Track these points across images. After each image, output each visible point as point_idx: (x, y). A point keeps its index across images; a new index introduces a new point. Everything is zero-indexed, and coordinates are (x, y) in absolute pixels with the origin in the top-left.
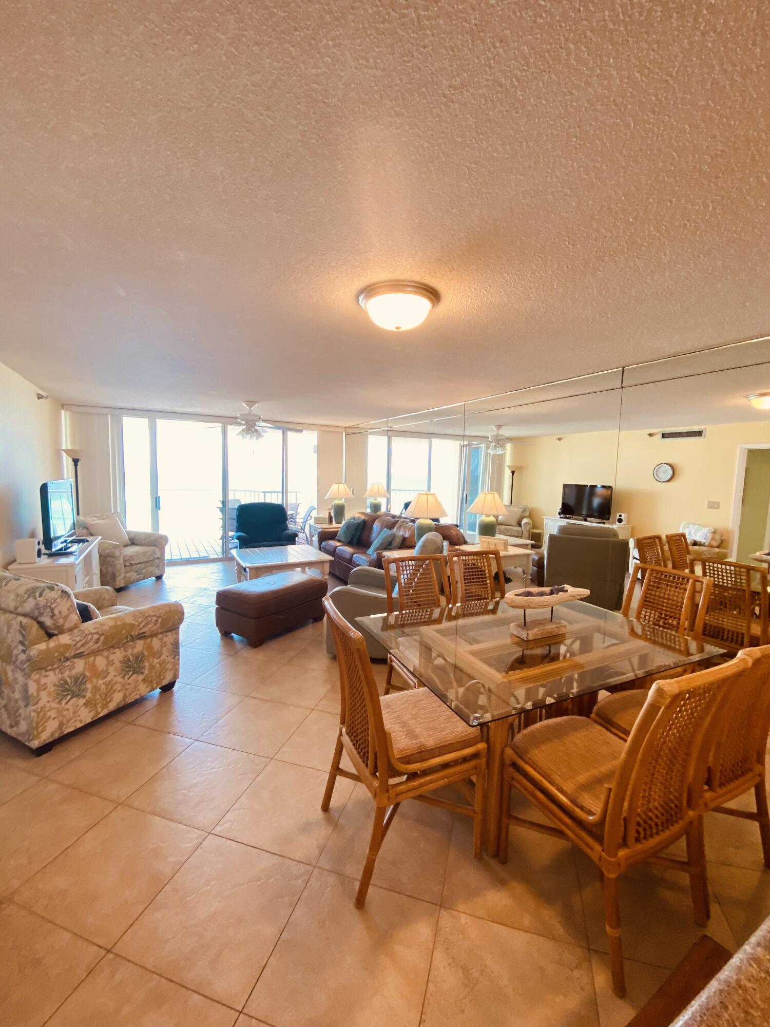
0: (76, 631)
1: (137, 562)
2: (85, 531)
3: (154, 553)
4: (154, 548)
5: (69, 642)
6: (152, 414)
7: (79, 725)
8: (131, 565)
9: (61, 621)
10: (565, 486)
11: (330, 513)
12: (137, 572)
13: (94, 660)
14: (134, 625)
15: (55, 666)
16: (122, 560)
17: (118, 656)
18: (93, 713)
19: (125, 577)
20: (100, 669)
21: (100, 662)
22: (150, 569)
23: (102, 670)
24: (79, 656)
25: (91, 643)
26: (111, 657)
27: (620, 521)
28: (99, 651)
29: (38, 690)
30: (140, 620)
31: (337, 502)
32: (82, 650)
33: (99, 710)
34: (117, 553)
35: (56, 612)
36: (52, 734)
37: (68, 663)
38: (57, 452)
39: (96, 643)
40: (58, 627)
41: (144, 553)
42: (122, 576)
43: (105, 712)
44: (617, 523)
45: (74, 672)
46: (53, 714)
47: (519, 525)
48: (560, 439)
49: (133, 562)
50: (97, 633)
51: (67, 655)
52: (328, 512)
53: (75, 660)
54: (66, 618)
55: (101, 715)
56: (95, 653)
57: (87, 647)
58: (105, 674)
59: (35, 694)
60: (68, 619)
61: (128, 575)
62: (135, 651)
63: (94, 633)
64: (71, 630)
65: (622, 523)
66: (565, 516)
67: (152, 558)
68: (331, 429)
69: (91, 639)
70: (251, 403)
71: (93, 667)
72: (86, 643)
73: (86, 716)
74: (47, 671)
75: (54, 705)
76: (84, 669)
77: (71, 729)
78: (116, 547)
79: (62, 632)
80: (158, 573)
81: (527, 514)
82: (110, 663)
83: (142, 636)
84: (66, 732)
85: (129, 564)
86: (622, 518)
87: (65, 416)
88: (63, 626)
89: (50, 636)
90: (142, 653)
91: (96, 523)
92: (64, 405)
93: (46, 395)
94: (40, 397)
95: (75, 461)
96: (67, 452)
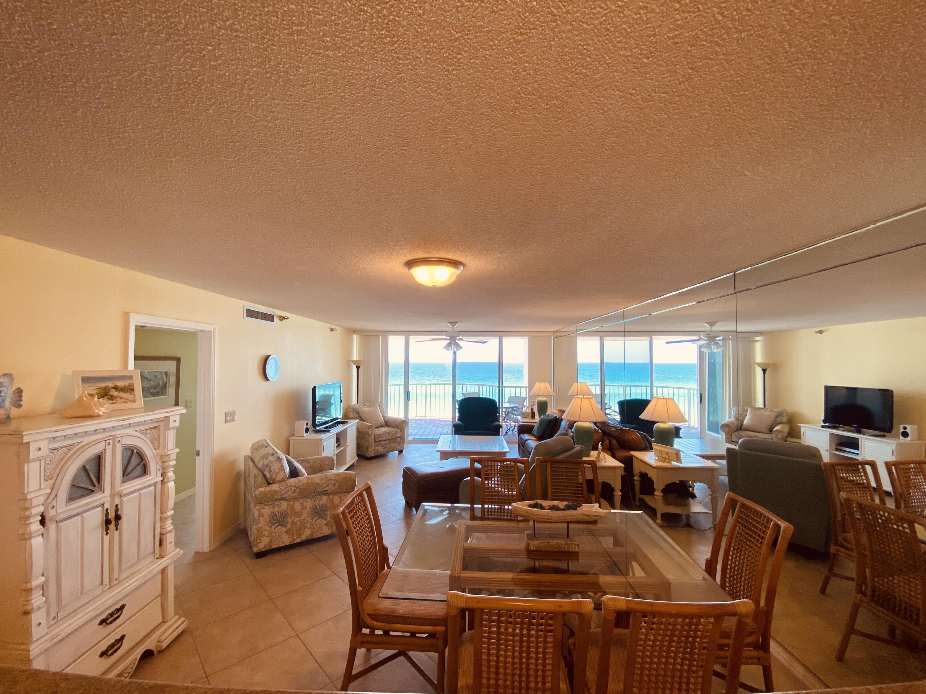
0: (283, 483)
1: (384, 439)
2: (357, 414)
3: (396, 433)
4: (396, 429)
5: (277, 489)
6: (407, 334)
7: (282, 545)
8: (379, 441)
9: (274, 476)
10: (828, 389)
11: (532, 409)
12: (383, 446)
13: (294, 503)
14: (319, 484)
15: (270, 503)
16: (373, 437)
17: (309, 503)
18: (290, 539)
19: (374, 449)
20: (297, 510)
21: (297, 506)
22: (394, 445)
23: (298, 512)
24: (284, 499)
25: (291, 493)
26: (305, 504)
27: (905, 435)
28: (296, 498)
29: (259, 516)
30: (324, 482)
31: (540, 399)
32: (285, 496)
33: (295, 538)
34: (370, 432)
35: (272, 469)
36: (265, 546)
37: (277, 503)
38: (349, 362)
39: (294, 493)
40: (272, 479)
41: (389, 433)
42: (373, 448)
43: (298, 540)
44: (901, 437)
45: (280, 509)
46: (266, 533)
47: (771, 430)
48: (821, 332)
49: (381, 439)
50: (295, 486)
51: (276, 497)
52: (531, 408)
53: (282, 502)
54: (277, 474)
55: (295, 542)
56: (295, 499)
57: (288, 494)
58: (299, 514)
59: (257, 518)
60: (279, 475)
61: (377, 448)
62: (321, 502)
63: (293, 486)
64: (281, 481)
65: (909, 438)
66: (831, 425)
67: (394, 437)
68: (542, 334)
69: (291, 490)
70: (453, 323)
71: (292, 508)
72: (288, 492)
73: (286, 540)
74: (265, 505)
75: (267, 528)
76: (287, 508)
77: (276, 546)
78: (369, 427)
79: (275, 482)
80: (400, 448)
81: (784, 419)
82: (304, 508)
83: (325, 493)
84: (273, 547)
85: (378, 440)
86: (908, 430)
87: (355, 338)
88: (275, 479)
89: (269, 484)
90: (326, 505)
91: (365, 409)
92: (355, 332)
93: (337, 328)
94: (332, 330)
95: (358, 368)
96: (354, 362)
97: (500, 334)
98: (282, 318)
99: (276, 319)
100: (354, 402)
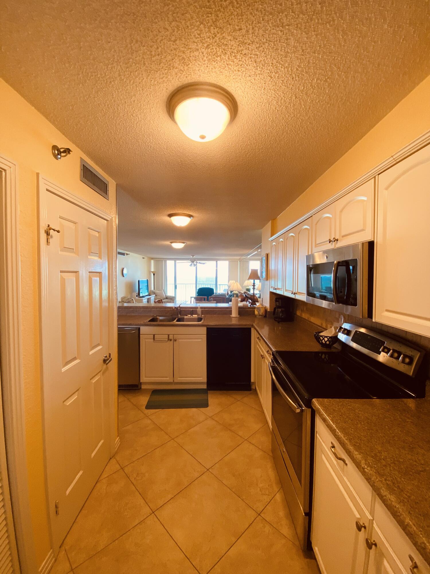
2: (154, 294)
4: (171, 300)
6: (175, 259)
38: (150, 272)
68: (234, 260)
70: (193, 256)
87: (152, 262)
91: (157, 292)
92: (152, 259)
93: (145, 257)
94: (143, 258)
95: (154, 274)
96: (152, 272)
97: (217, 260)
98: (127, 254)
99: (125, 255)
100: (153, 289)
